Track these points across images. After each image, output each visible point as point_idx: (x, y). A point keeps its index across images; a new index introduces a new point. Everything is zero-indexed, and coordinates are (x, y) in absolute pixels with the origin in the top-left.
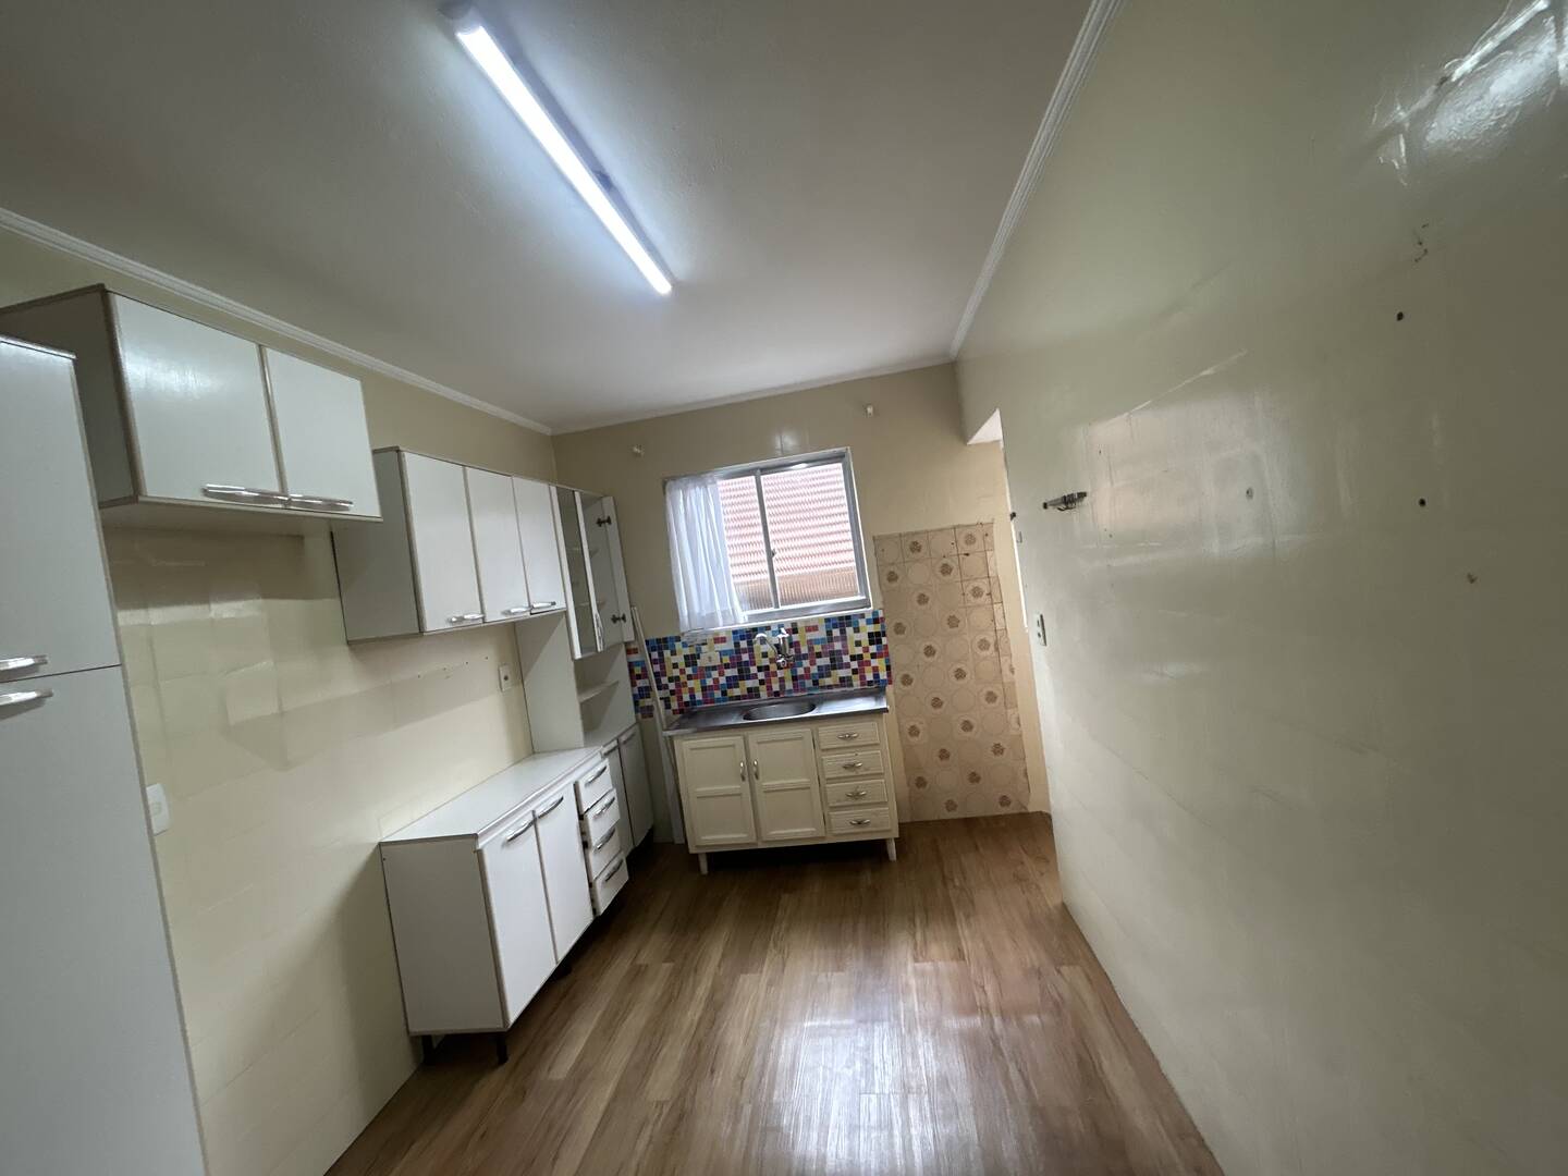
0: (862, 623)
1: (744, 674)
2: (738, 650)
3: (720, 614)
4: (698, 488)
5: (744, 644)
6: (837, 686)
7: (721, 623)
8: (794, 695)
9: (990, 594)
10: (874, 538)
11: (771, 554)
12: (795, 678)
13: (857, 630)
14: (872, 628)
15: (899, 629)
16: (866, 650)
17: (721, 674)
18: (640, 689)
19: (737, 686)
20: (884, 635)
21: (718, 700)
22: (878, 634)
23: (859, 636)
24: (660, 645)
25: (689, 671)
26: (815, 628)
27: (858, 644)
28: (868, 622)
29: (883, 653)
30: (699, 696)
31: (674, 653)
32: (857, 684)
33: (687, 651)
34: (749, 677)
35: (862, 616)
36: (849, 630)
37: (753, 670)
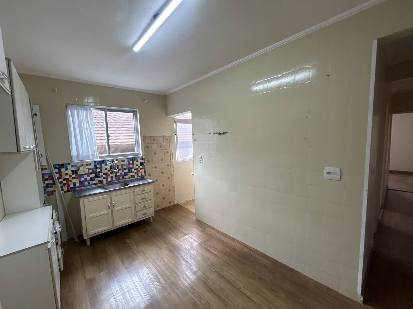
0: (139, 159)
1: (97, 176)
2: (96, 168)
3: (91, 155)
5: (98, 166)
6: (130, 178)
7: (91, 158)
8: (116, 181)
9: (170, 153)
10: (143, 136)
11: (108, 137)
12: (116, 176)
13: (137, 161)
14: (141, 161)
15: (149, 161)
16: (139, 167)
17: (88, 176)
18: (47, 184)
19: (94, 180)
20: (144, 163)
21: (86, 186)
22: (143, 163)
23: (137, 164)
24: (59, 167)
25: (73, 176)
26: (124, 161)
27: (137, 165)
28: (140, 159)
29: (144, 168)
30: (77, 185)
31: (66, 169)
32: (136, 177)
33: (73, 169)
34: (99, 177)
35: (139, 157)
36: (135, 162)
37: (101, 174)
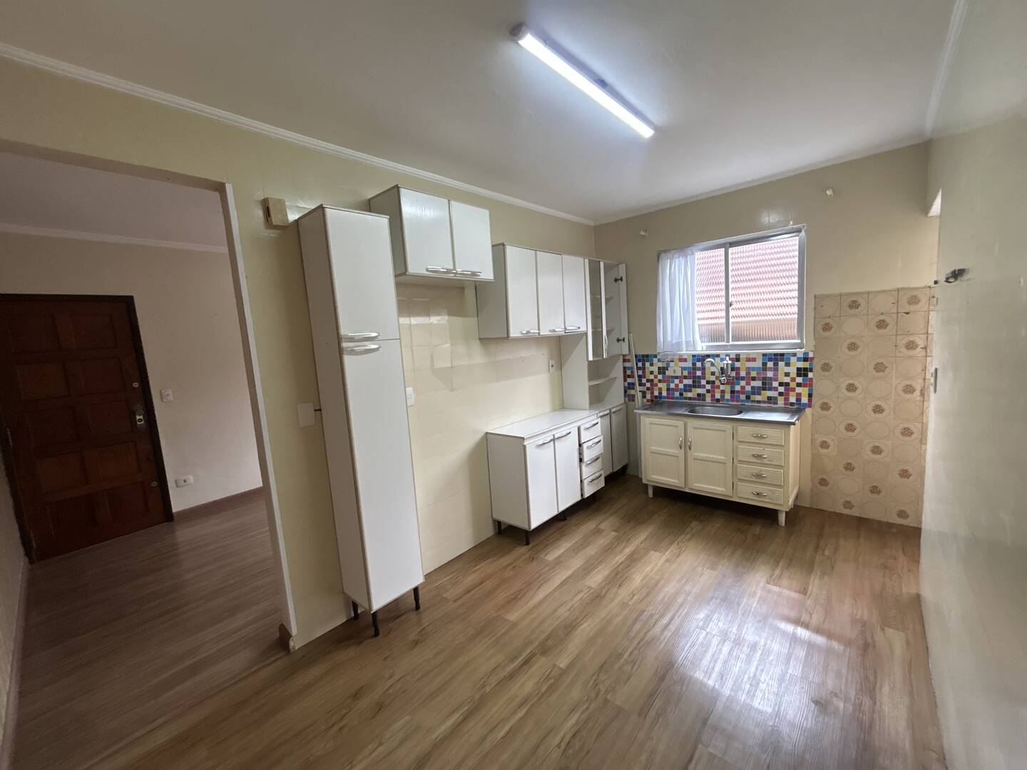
0: (793, 360)
1: (696, 384)
2: (695, 368)
3: (684, 342)
4: (681, 258)
5: (699, 364)
6: (764, 402)
7: (684, 347)
8: (730, 403)
9: (925, 348)
10: (815, 296)
11: (729, 305)
12: (732, 392)
13: (788, 364)
14: (801, 365)
15: (826, 367)
16: (793, 380)
17: (681, 382)
18: (629, 384)
19: (691, 391)
20: (811, 370)
21: (677, 398)
22: (805, 369)
23: (786, 372)
24: (644, 358)
25: (660, 377)
26: (754, 360)
27: (787, 374)
28: (799, 360)
29: (808, 384)
30: (664, 394)
31: (652, 365)
32: (781, 402)
33: (660, 365)
34: (699, 387)
35: (795, 355)
36: (781, 364)
37: (703, 382)
